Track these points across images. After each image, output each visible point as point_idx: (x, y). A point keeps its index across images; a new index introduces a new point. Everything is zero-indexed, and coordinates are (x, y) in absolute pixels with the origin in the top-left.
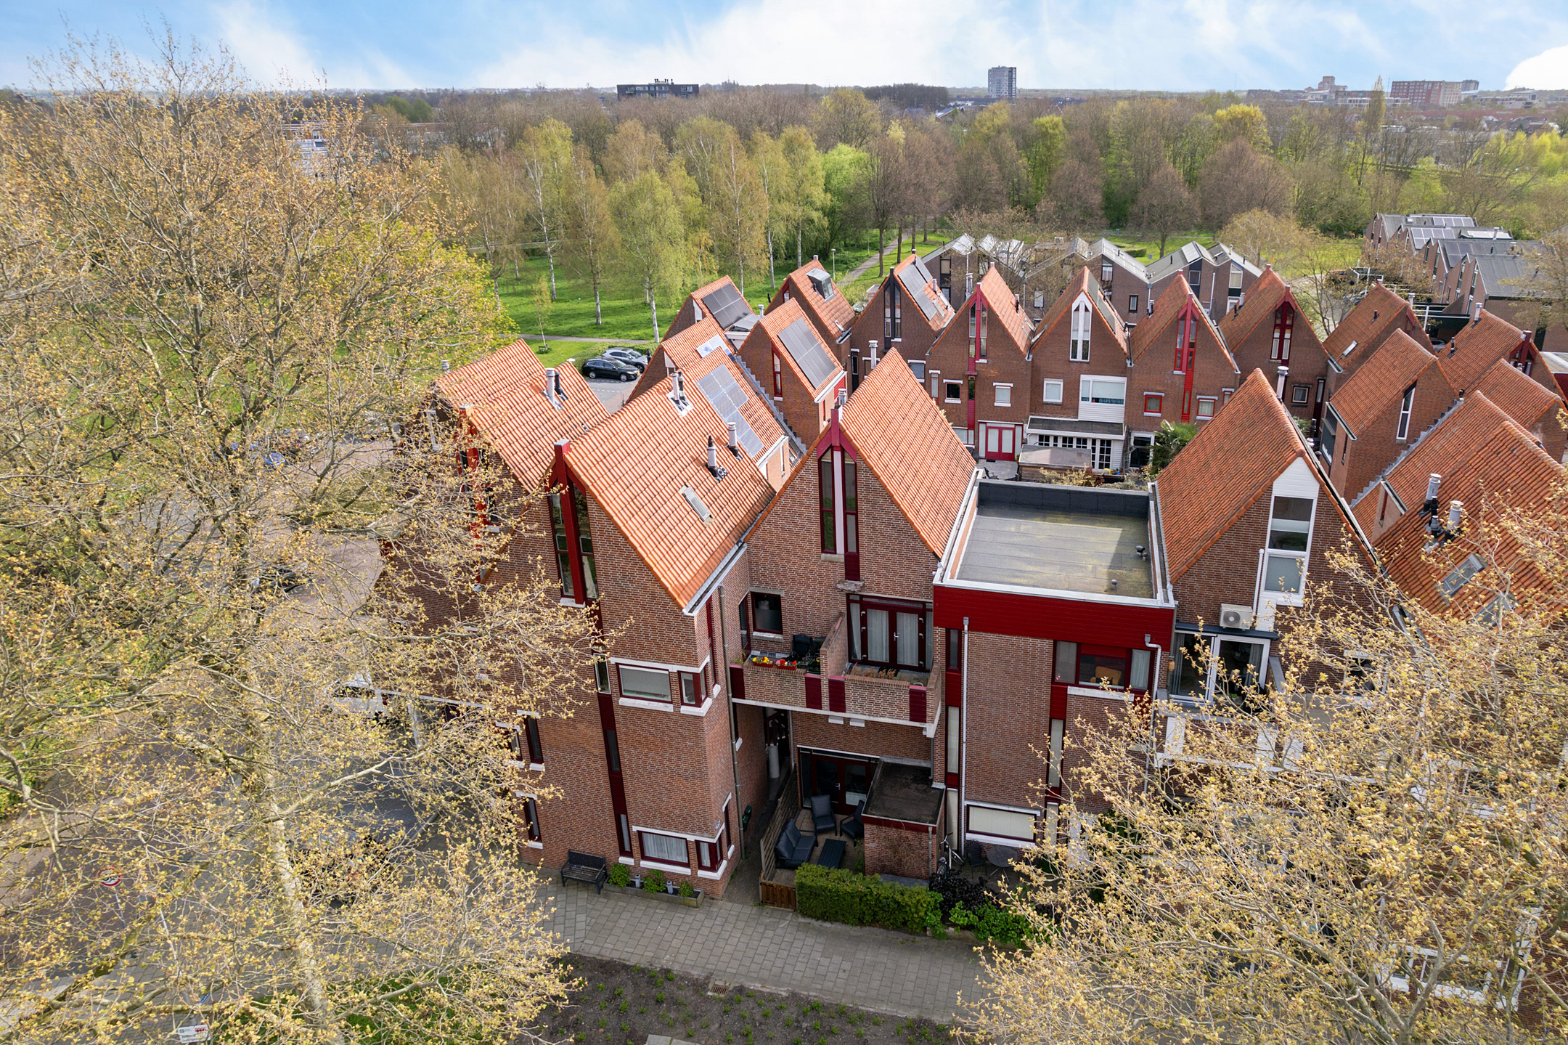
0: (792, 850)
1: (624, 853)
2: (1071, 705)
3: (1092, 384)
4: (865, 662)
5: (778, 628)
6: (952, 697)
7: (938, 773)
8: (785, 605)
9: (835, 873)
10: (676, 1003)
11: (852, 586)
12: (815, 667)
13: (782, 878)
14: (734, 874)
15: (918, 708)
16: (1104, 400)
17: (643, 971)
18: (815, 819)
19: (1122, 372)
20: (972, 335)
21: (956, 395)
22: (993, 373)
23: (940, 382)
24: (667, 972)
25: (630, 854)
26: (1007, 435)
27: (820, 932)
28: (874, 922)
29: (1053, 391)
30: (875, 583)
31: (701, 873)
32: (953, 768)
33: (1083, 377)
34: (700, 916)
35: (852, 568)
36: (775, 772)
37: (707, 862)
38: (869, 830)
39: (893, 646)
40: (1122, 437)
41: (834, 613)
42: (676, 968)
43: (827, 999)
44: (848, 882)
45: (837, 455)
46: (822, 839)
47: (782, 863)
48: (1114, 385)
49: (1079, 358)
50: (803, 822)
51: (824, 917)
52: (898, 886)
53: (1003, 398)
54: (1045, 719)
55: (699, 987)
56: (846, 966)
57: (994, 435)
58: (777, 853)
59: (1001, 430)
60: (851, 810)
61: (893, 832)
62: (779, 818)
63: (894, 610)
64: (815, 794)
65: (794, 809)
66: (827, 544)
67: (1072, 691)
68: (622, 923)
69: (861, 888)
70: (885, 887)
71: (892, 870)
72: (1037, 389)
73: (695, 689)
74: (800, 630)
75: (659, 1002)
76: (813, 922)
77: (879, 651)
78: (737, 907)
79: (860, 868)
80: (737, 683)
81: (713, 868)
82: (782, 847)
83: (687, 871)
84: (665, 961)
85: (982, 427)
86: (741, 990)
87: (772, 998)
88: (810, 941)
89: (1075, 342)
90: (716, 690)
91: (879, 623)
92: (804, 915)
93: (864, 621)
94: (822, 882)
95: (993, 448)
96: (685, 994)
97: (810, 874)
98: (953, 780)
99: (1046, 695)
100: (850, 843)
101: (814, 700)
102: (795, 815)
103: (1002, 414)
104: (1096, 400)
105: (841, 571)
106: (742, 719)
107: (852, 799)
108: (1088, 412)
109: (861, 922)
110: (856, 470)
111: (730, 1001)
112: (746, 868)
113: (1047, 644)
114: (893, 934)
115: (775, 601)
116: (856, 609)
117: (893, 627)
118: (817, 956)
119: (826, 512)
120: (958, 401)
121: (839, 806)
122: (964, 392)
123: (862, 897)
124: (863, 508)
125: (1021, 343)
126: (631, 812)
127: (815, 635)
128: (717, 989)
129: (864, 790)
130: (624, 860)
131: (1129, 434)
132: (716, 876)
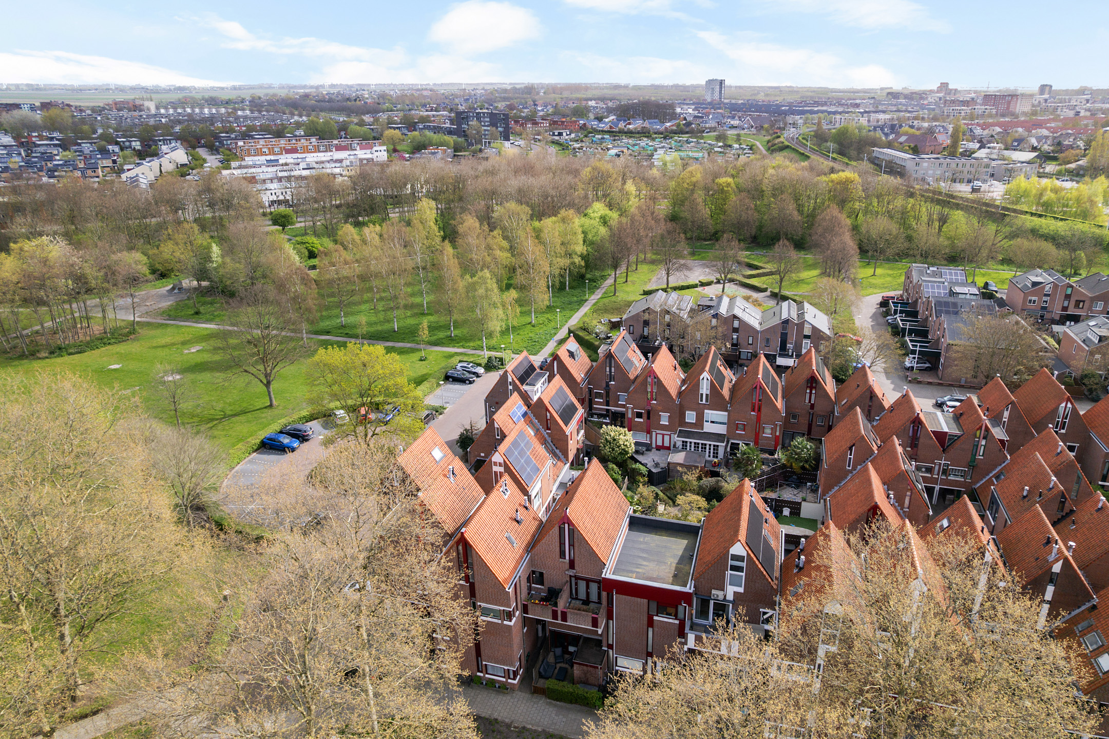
0: (545, 670)
1: (479, 671)
2: (655, 623)
3: (710, 414)
4: (577, 599)
5: (542, 584)
6: (610, 616)
7: (604, 643)
8: (545, 576)
9: (562, 683)
10: (499, 732)
11: (572, 573)
12: (556, 605)
13: (542, 683)
14: (522, 681)
15: (595, 623)
16: (717, 423)
17: (487, 719)
18: (556, 657)
19: (726, 410)
20: (649, 390)
21: (641, 417)
22: (660, 408)
23: (633, 411)
24: (496, 720)
25: (481, 672)
26: (667, 438)
27: (555, 706)
28: (576, 703)
29: (691, 416)
30: (580, 571)
31: (509, 681)
32: (611, 642)
33: (706, 411)
34: (509, 697)
35: (572, 565)
36: (540, 634)
37: (512, 676)
38: (575, 666)
39: (588, 594)
40: (724, 444)
41: (564, 580)
42: (499, 718)
43: (556, 732)
44: (567, 687)
45: (566, 525)
46: (558, 666)
47: (541, 676)
48: (722, 416)
49: (704, 402)
50: (551, 659)
51: (557, 700)
52: (586, 690)
53: (664, 422)
54: (645, 627)
55: (508, 726)
56: (564, 720)
57: (660, 437)
58: (540, 673)
59: (663, 435)
60: (571, 653)
61: (585, 668)
62: (541, 658)
63: (588, 581)
64: (556, 647)
65: (547, 652)
66: (562, 554)
67: (655, 618)
68: (479, 699)
69: (571, 690)
70: (580, 690)
71: (586, 683)
72: (683, 416)
73: (509, 616)
74: (551, 585)
75: (493, 732)
76: (554, 702)
77: (582, 595)
78: (523, 694)
79: (573, 682)
80: (525, 609)
81: (514, 679)
82: (541, 670)
83: (504, 680)
84: (495, 715)
85: (654, 434)
86: (524, 728)
87: (535, 731)
88: (551, 709)
89: (702, 395)
90: (517, 613)
91: (582, 585)
92: (549, 698)
93: (576, 584)
94: (556, 687)
95: (660, 443)
96: (503, 729)
97: (551, 684)
98: (610, 647)
99: (646, 619)
100: (569, 668)
101: (555, 616)
102: (548, 655)
103: (664, 428)
104: (712, 422)
105: (567, 566)
106: (525, 621)
107: (571, 649)
108: (708, 428)
109: (571, 702)
110: (573, 531)
111: (520, 732)
112: (527, 680)
113: (645, 601)
114: (583, 708)
115: (541, 574)
116: (573, 579)
117: (588, 587)
118: (553, 715)
119: (562, 544)
120: (641, 420)
121: (565, 651)
122: (645, 416)
123: (571, 693)
124: (576, 545)
125: (673, 392)
126: (483, 657)
127: (557, 587)
128: (515, 727)
129: (576, 646)
130: (479, 674)
131: (728, 442)
132: (515, 682)
